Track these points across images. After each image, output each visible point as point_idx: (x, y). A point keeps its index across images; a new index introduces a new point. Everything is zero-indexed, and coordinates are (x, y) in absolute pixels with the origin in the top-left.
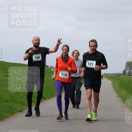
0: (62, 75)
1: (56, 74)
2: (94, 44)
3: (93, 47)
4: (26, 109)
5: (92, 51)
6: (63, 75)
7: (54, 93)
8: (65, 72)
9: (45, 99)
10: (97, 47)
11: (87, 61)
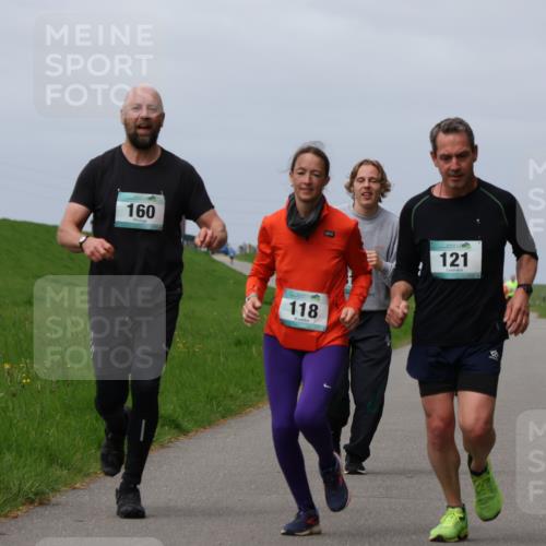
0: (293, 312)
2: (459, 143)
3: (454, 160)
4: (65, 485)
5: (452, 184)
6: (298, 309)
7: (231, 396)
8: (307, 298)
9: (179, 429)
10: (474, 159)
11: (434, 243)
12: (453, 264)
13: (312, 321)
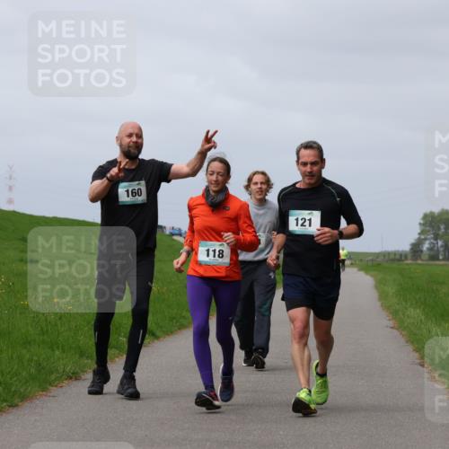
0: (208, 255)
1: (189, 254)
2: (313, 155)
3: (309, 166)
5: (307, 181)
6: (211, 253)
8: (216, 246)
10: (323, 167)
11: (292, 212)
12: (302, 225)
13: (220, 260)
